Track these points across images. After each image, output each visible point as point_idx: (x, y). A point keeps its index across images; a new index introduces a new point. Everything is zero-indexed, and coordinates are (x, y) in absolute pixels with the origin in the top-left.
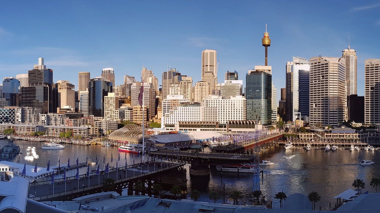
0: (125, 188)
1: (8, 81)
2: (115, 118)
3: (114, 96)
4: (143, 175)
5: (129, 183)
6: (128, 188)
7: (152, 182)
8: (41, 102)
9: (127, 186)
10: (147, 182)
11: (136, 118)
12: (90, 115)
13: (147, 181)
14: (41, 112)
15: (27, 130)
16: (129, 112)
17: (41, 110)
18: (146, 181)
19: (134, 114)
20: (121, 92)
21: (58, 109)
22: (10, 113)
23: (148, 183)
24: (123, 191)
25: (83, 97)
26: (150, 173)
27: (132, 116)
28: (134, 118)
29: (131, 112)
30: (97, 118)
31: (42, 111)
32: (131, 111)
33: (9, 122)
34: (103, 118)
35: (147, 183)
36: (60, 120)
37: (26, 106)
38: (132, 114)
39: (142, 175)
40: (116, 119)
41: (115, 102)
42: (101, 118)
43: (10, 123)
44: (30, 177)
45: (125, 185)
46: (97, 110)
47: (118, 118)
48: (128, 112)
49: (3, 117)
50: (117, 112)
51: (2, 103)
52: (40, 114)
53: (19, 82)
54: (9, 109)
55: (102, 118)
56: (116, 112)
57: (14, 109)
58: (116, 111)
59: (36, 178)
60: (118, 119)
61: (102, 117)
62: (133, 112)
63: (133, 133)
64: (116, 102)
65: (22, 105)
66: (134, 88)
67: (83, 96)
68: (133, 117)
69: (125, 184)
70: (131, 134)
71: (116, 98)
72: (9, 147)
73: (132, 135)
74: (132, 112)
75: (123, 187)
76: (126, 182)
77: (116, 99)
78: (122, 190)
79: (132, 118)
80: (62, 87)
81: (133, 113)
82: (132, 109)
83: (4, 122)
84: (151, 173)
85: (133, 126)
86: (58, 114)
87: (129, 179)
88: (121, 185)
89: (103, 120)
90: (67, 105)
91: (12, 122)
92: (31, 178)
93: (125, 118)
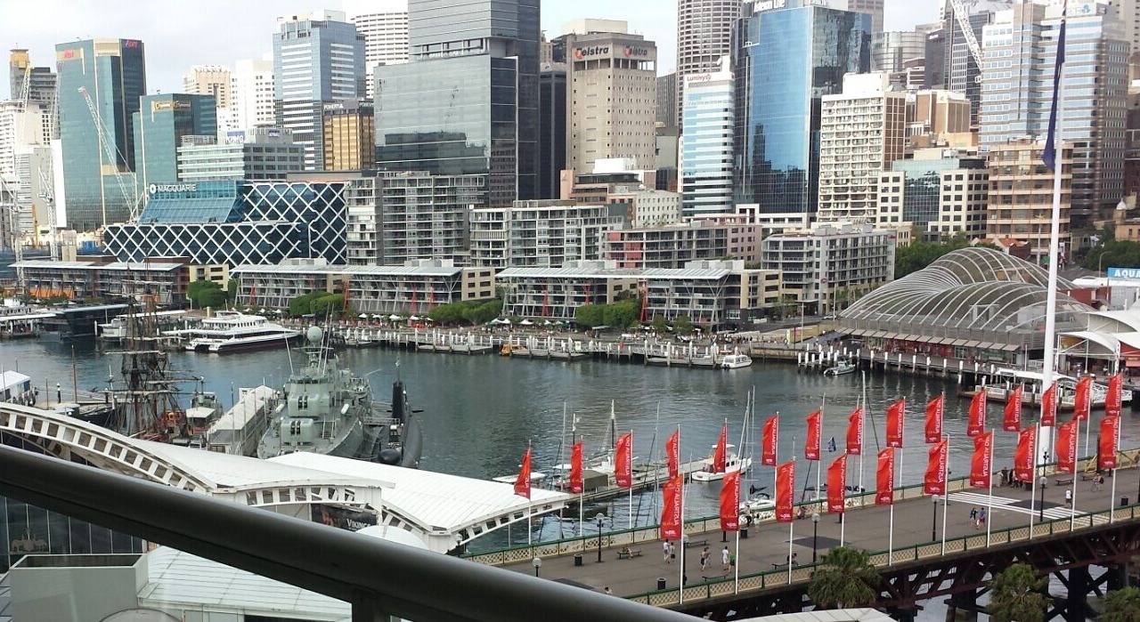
0: (933, 593)
1: (301, 35)
2: (879, 215)
3: (880, 94)
4: (1043, 532)
5: (953, 570)
6: (949, 597)
7: (1096, 571)
8: (478, 143)
9: (947, 584)
10: (1065, 573)
11: (1006, 214)
12: (739, 207)
13: (1064, 567)
14: (479, 198)
15: (409, 295)
16: (965, 183)
17: (479, 189)
18: (1058, 561)
19: (991, 193)
20: (922, 69)
21: (567, 177)
22: (319, 206)
23: (1067, 577)
24: (921, 608)
25: (700, 107)
26: (1084, 523)
27: (982, 202)
28: (994, 212)
29: (978, 177)
30: (776, 220)
31: (482, 193)
32: (974, 172)
33: (315, 255)
34: (812, 219)
35: (1061, 577)
36: (575, 236)
37: (402, 168)
38: (982, 192)
39: (1035, 534)
40: (884, 219)
41: (883, 128)
42: (799, 220)
43: (321, 262)
44: (435, 528)
45: (937, 581)
46: (779, 175)
47: (900, 214)
48: (959, 177)
49: (284, 228)
50: (891, 184)
51: (275, 154)
52: (472, 207)
53: (361, 38)
54: (316, 187)
55: (805, 220)
56: (885, 180)
57: (338, 187)
58: (886, 174)
59: (464, 533)
60: (895, 219)
61: (804, 216)
62: (986, 177)
63: (988, 300)
64: (888, 125)
65: (381, 165)
66: (999, 38)
67: (703, 99)
68: (985, 207)
69: (936, 573)
70: (972, 301)
71: (889, 100)
72: (315, 382)
73: (980, 310)
74: (982, 182)
75: (924, 588)
76: (942, 564)
77: (889, 109)
78: (918, 603)
79: (981, 212)
80: (586, 58)
81: (991, 186)
82: (980, 164)
83: (291, 256)
84: (1088, 525)
85: (989, 258)
86: (566, 203)
87: (957, 548)
88: (912, 578)
89: (811, 231)
90: (615, 155)
91: (330, 256)
92: (437, 533)
93: (942, 213)
